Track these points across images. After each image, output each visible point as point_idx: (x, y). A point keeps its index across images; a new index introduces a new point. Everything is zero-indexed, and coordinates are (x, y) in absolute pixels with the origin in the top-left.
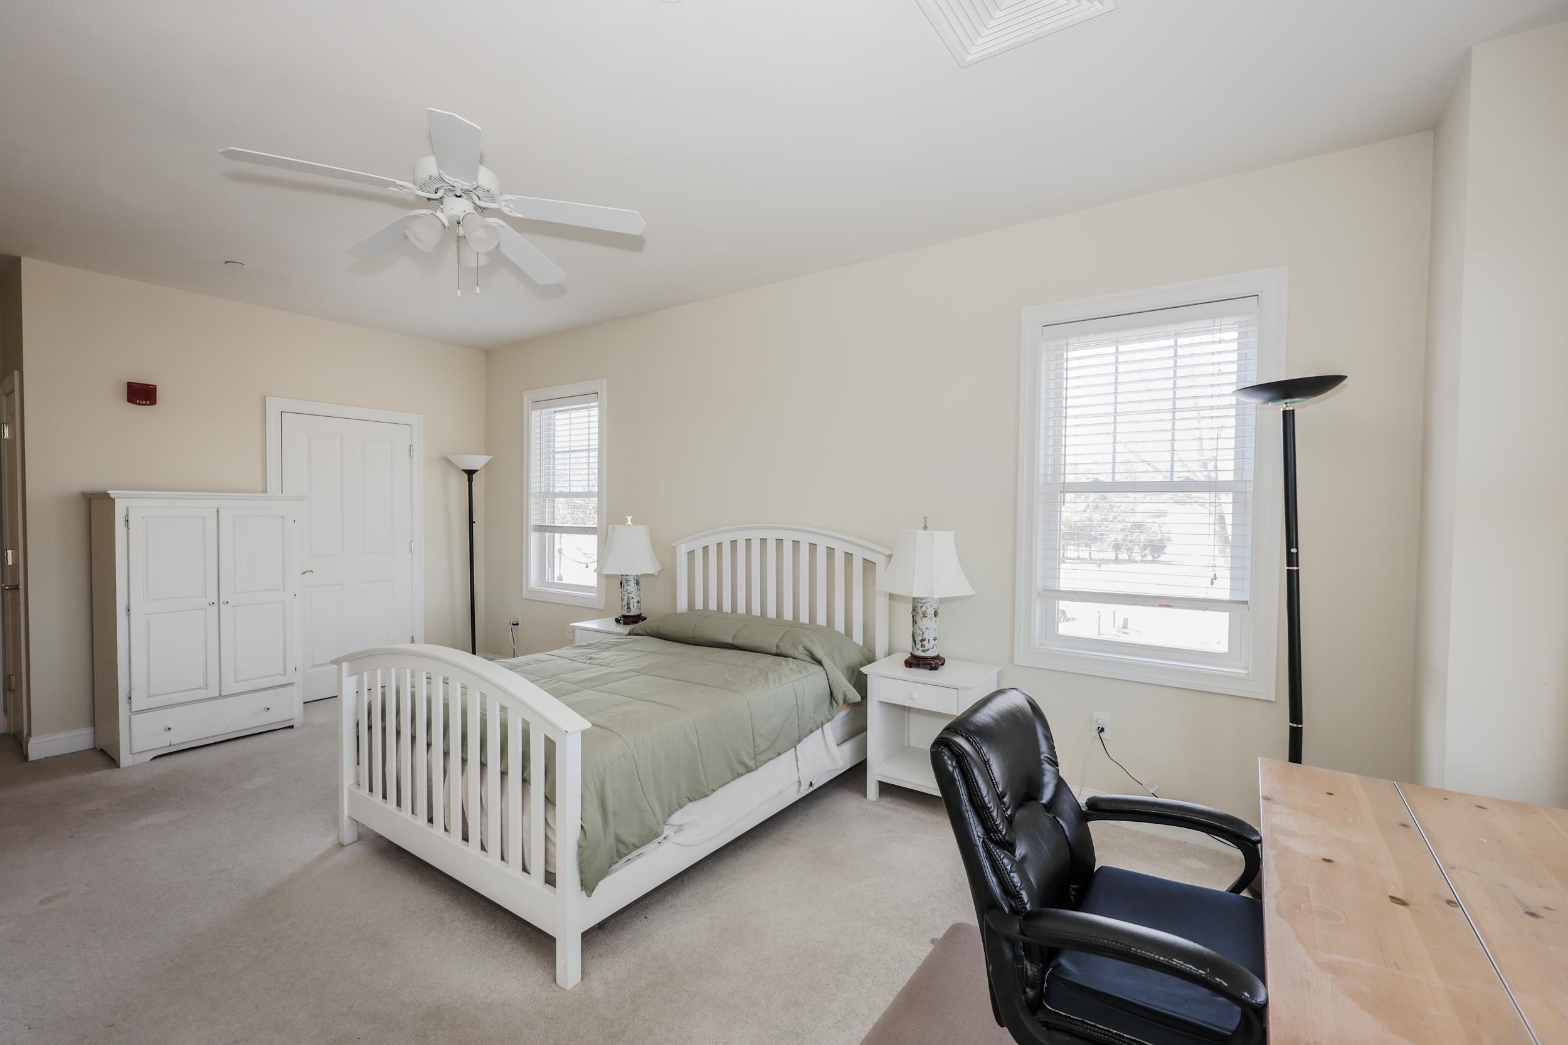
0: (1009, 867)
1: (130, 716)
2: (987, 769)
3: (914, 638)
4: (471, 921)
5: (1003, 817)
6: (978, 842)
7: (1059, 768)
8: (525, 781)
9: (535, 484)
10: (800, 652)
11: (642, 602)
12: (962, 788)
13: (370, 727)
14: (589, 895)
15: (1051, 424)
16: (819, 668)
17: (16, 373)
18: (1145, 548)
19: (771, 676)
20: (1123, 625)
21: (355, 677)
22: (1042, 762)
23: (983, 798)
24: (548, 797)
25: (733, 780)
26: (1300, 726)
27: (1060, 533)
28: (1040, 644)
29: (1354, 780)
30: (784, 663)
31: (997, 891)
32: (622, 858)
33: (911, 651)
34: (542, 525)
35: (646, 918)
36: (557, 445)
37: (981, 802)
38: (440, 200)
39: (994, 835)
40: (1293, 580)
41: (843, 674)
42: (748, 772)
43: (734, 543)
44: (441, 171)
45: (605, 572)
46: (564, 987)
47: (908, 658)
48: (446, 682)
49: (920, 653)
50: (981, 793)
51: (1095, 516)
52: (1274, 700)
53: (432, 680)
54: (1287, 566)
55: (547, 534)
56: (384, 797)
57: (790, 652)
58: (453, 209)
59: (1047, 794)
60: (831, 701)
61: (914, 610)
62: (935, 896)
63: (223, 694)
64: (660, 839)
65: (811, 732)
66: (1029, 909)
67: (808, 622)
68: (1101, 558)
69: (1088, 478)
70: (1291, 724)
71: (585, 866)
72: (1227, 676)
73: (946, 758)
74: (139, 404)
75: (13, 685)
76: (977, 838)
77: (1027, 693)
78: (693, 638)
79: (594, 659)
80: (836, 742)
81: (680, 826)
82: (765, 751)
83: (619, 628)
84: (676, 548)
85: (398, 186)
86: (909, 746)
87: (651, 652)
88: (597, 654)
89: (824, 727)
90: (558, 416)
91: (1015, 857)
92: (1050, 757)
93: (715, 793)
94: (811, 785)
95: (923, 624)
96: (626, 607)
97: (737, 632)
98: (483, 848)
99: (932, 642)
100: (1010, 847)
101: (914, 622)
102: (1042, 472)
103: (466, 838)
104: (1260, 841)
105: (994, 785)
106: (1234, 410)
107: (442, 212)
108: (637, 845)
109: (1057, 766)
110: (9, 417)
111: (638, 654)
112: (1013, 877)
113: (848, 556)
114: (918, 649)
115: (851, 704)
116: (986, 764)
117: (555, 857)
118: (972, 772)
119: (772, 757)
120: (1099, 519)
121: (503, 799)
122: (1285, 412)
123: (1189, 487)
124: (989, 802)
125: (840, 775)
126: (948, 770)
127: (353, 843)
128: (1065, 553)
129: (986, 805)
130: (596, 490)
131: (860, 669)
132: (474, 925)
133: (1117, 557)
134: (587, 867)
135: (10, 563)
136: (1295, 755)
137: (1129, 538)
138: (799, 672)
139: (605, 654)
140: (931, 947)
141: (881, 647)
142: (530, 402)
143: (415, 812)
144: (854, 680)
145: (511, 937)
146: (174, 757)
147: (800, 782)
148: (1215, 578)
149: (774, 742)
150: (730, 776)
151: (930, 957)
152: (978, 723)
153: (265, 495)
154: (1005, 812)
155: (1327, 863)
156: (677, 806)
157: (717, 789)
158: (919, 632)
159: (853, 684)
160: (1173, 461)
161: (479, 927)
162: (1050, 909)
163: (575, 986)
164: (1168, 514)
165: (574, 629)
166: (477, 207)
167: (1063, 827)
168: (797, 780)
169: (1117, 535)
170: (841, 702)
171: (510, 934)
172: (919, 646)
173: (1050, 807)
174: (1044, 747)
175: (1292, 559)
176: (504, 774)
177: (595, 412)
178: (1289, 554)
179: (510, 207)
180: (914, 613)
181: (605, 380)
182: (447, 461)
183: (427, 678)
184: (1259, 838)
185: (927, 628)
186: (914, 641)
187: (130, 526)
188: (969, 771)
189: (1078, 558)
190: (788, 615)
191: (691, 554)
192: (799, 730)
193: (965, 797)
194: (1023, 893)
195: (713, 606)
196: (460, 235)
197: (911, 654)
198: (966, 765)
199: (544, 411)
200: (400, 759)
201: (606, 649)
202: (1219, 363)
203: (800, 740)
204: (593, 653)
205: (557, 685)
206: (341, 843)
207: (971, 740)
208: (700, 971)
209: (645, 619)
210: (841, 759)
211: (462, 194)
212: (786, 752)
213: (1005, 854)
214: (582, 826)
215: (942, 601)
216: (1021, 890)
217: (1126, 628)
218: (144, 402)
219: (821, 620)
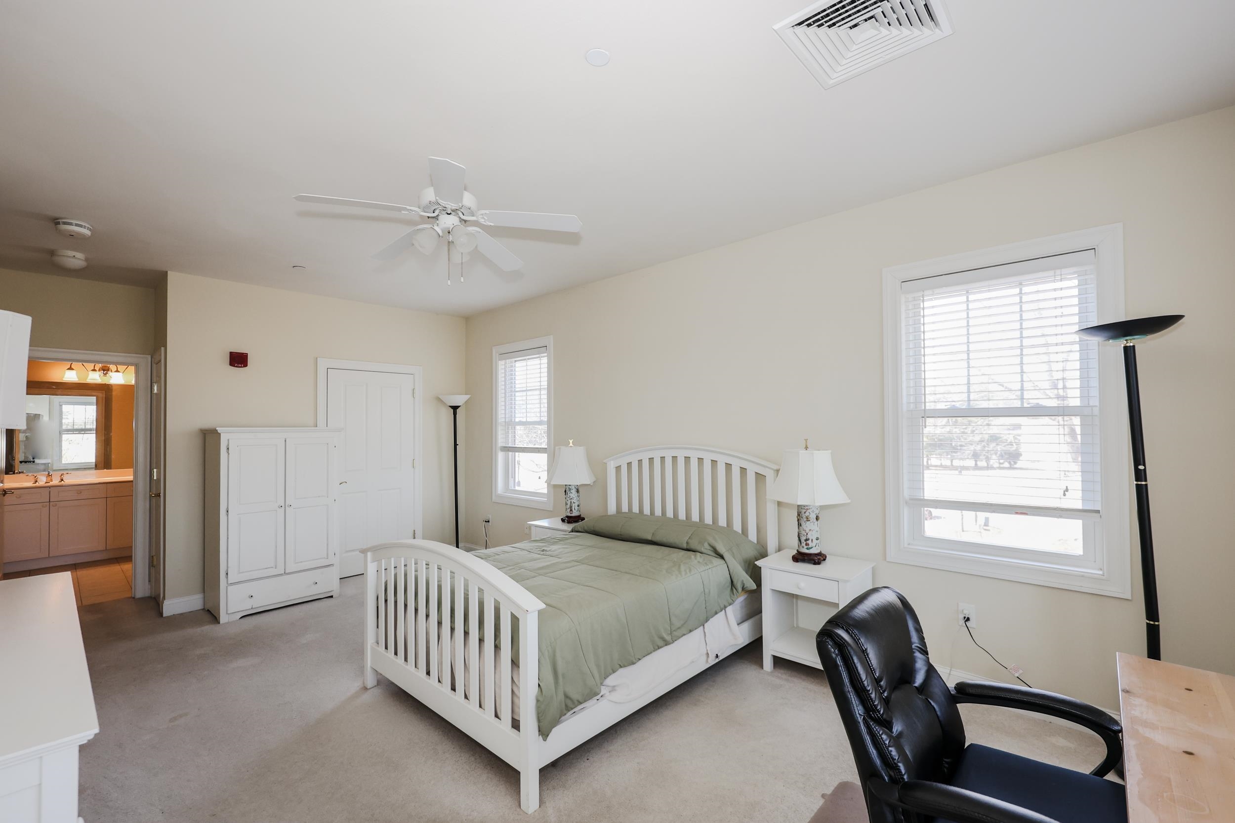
0: (887, 742)
1: (227, 587)
2: (866, 657)
3: (799, 538)
4: (457, 753)
5: (881, 698)
6: (859, 719)
7: (929, 656)
8: (497, 647)
9: (501, 415)
10: (705, 548)
11: (581, 506)
12: (844, 672)
13: (386, 601)
14: (545, 740)
15: (912, 361)
16: (721, 561)
17: (163, 348)
18: (1002, 456)
19: (683, 568)
20: (985, 523)
21: (376, 563)
22: (914, 650)
23: (862, 682)
24: (515, 661)
25: (654, 651)
26: (1157, 623)
27: (923, 444)
28: (909, 544)
29: (1214, 678)
30: (693, 557)
31: (878, 762)
32: (569, 711)
33: (797, 548)
34: (507, 446)
35: (588, 759)
36: (517, 386)
37: (861, 685)
38: (436, 218)
39: (873, 714)
40: (1142, 494)
41: (742, 567)
42: (666, 645)
43: (651, 460)
44: (438, 198)
45: (553, 483)
46: (527, 812)
47: (794, 554)
48: (439, 569)
49: (805, 550)
50: (860, 678)
51: (955, 430)
52: (1130, 598)
53: (429, 566)
54: (1136, 481)
55: (510, 453)
56: (396, 654)
57: (698, 548)
58: (445, 223)
59: (919, 679)
60: (732, 589)
61: (799, 515)
62: (824, 757)
63: (286, 572)
64: (598, 697)
65: (716, 613)
66: (906, 780)
67: (711, 523)
68: (962, 465)
69: (946, 406)
70: (1148, 622)
71: (542, 716)
72: (1083, 576)
73: (830, 646)
74: (237, 367)
75: (155, 563)
76: (858, 716)
77: (898, 591)
78: (621, 535)
79: (546, 551)
80: (737, 621)
81: (614, 686)
82: (679, 628)
83: (564, 526)
84: (606, 464)
85: (408, 210)
86: (798, 627)
87: (589, 546)
88: (549, 547)
89: (727, 609)
90: (518, 364)
91: (892, 733)
92: (921, 647)
93: (640, 661)
94: (717, 656)
95: (806, 527)
96: (569, 509)
97: (655, 531)
98: (466, 697)
99: (815, 541)
100: (887, 725)
101: (799, 525)
102: (905, 400)
103: (453, 689)
104: (1121, 731)
105: (872, 671)
106: (1078, 345)
107: (438, 225)
108: (581, 701)
109: (928, 655)
110: (157, 378)
111: (578, 548)
112: (891, 751)
113: (743, 470)
114: (803, 547)
115: (749, 591)
116: (864, 653)
117: (519, 708)
118: (853, 659)
119: (685, 633)
120: (958, 432)
121: (481, 659)
122: (1126, 348)
123: (1037, 412)
124: (868, 685)
125: (741, 649)
126: (832, 657)
127: (373, 687)
128: (929, 461)
129: (865, 688)
130: (546, 420)
131: (756, 563)
132: (460, 757)
133: (976, 464)
134: (543, 717)
135: (155, 478)
136: (1154, 651)
137: (987, 449)
138: (705, 565)
139: (554, 547)
140: (821, 802)
141: (772, 545)
142: (498, 354)
143: (417, 666)
144: (750, 570)
145: (487, 769)
146: (254, 617)
147: (708, 654)
148: (1067, 490)
149: (686, 622)
150: (652, 648)
151: (822, 810)
152: (856, 618)
153: (316, 428)
154: (882, 694)
155: (1188, 756)
156: (611, 671)
157: (642, 658)
158: (803, 533)
159: (750, 573)
160: (1023, 381)
161: (463, 758)
162: (925, 781)
163: (535, 811)
164: (1022, 427)
165: (530, 526)
166: (462, 220)
167: (934, 708)
168: (706, 652)
169: (976, 446)
170: (740, 589)
171: (486, 765)
172: (804, 544)
173: (922, 689)
174: (915, 638)
175: (1140, 475)
176: (481, 641)
177: (545, 360)
178: (1137, 471)
179: (484, 219)
180: (799, 518)
181: (552, 336)
182: (439, 400)
183: (426, 565)
184: (1119, 728)
185: (810, 530)
186: (800, 540)
187: (230, 452)
188: (849, 658)
189: (941, 466)
190: (695, 517)
191: (618, 468)
192: (706, 611)
193: (847, 681)
194: (900, 765)
195: (636, 509)
196: (450, 241)
197: (797, 551)
198: (847, 653)
199: (507, 361)
200: (407, 625)
201: (554, 543)
202: (1061, 307)
203: (707, 621)
204: (545, 546)
205: (519, 571)
206: (365, 687)
207: (851, 632)
208: (631, 807)
209: (583, 519)
210: (741, 637)
211: (452, 212)
212: (696, 629)
213: (883, 730)
214: (539, 685)
215: (822, 508)
216: (898, 762)
217: (988, 526)
218: (240, 365)
219: (722, 522)
